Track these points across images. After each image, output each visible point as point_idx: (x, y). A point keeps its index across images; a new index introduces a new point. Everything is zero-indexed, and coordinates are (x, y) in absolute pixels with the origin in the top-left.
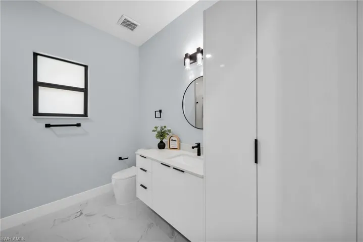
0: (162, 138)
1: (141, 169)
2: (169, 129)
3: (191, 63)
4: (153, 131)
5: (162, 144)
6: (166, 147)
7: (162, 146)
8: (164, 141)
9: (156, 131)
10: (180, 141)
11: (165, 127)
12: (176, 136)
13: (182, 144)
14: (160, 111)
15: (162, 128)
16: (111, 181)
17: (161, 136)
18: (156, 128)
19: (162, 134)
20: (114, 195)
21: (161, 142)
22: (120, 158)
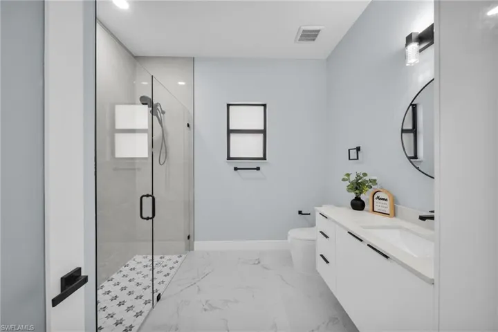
0: (357, 191)
1: (321, 232)
2: (374, 178)
3: (421, 51)
4: (344, 180)
5: (359, 202)
6: (366, 208)
7: (358, 205)
8: (363, 197)
9: (346, 180)
10: (395, 202)
11: (365, 175)
12: (387, 192)
13: (398, 206)
14: (358, 149)
15: (358, 176)
16: (286, 239)
17: (357, 189)
18: (348, 175)
19: (358, 186)
20: (291, 257)
21: (358, 199)
22: (300, 213)
